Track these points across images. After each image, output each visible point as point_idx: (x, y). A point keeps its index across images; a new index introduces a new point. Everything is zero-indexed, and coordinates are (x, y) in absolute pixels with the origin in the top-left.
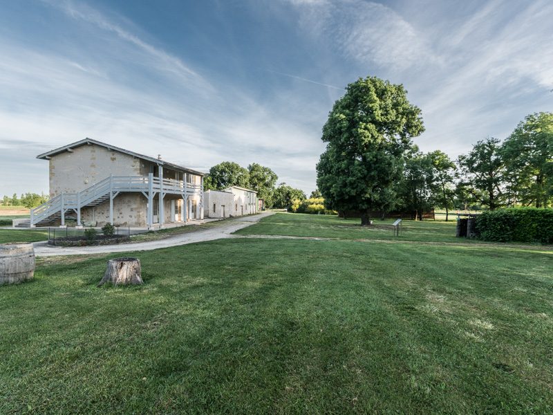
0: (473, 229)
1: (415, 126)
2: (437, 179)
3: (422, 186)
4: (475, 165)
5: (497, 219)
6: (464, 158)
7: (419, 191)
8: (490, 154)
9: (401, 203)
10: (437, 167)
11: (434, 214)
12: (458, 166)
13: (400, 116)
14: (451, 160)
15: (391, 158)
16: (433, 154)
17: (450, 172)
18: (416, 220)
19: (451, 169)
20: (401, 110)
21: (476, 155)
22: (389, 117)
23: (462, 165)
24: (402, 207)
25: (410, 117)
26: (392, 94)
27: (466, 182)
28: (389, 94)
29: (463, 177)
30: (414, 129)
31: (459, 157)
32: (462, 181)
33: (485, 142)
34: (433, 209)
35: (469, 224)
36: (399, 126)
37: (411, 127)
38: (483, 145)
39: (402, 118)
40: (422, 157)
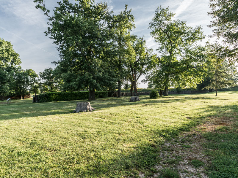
0: (37, 100)
1: (17, 61)
2: (31, 81)
3: (24, 84)
4: (45, 77)
5: (43, 96)
6: (42, 73)
7: (23, 86)
8: (50, 73)
9: (13, 92)
10: (30, 76)
11: (30, 96)
12: (39, 76)
13: (10, 56)
14: (37, 74)
15: (6, 73)
16: (28, 70)
17: (36, 78)
18: (21, 99)
19: (37, 78)
20: (10, 53)
21: (45, 73)
22: (4, 55)
23: (41, 76)
24: (13, 94)
25: (15, 57)
26: (5, 45)
27: (42, 83)
28: (4, 45)
29: (41, 81)
30: (17, 62)
31: (40, 73)
32: (41, 82)
33: (48, 68)
34: (30, 94)
35: (36, 98)
36: (10, 60)
37: (15, 61)
38: (48, 69)
39: (11, 57)
40: (23, 71)
